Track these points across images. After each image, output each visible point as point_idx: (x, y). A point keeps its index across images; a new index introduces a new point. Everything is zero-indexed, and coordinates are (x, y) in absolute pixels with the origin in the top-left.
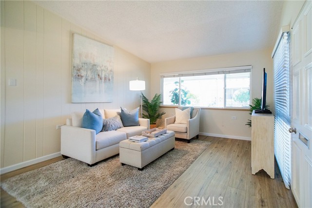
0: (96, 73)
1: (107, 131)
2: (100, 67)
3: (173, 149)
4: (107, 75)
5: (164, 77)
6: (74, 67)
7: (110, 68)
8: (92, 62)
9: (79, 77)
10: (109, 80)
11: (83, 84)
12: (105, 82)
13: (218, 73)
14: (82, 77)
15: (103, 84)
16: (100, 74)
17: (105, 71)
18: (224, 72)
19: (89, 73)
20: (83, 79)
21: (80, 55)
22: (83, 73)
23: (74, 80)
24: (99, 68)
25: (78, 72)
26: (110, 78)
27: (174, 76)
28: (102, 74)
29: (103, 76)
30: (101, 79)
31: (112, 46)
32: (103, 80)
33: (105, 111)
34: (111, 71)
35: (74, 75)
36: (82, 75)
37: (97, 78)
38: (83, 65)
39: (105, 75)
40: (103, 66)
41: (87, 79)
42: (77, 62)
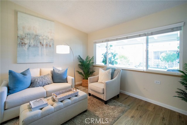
0: (38, 41)
1: (34, 87)
2: (42, 37)
3: (86, 111)
4: (48, 42)
5: (96, 43)
6: (18, 37)
7: (50, 38)
8: (35, 33)
9: (23, 44)
10: (50, 46)
11: (26, 50)
12: (46, 47)
13: (140, 36)
14: (25, 44)
15: (45, 49)
16: (42, 42)
17: (46, 40)
18: (145, 35)
19: (32, 41)
20: (27, 46)
21: (24, 28)
22: (26, 41)
23: (18, 46)
24: (40, 38)
25: (22, 40)
26: (51, 45)
27: (103, 42)
28: (43, 42)
29: (45, 43)
30: (43, 45)
31: (54, 21)
32: (45, 46)
33: (41, 70)
34: (52, 39)
35: (18, 43)
36: (26, 43)
37: (39, 45)
38: (26, 35)
39: (46, 43)
40: (44, 36)
41: (30, 46)
42: (21, 33)
